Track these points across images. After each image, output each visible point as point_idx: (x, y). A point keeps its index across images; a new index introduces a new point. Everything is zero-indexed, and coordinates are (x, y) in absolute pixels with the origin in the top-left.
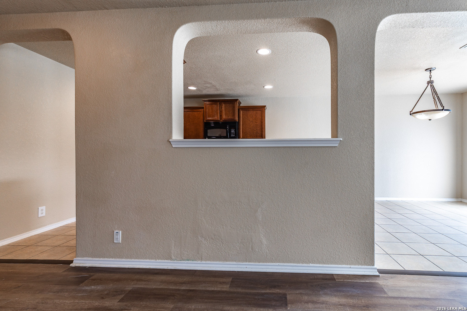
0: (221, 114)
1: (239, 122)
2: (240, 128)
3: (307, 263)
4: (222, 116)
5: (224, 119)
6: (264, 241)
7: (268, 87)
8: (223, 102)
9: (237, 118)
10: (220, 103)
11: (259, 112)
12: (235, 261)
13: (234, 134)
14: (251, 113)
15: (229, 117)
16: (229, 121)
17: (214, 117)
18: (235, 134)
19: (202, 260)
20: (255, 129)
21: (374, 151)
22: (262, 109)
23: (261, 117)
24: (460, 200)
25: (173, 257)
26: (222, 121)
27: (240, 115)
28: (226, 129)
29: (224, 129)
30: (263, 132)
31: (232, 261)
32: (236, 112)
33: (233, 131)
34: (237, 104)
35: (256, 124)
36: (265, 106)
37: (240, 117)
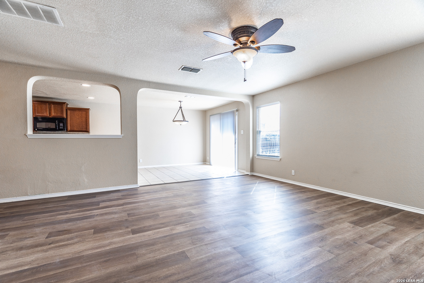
0: (50, 112)
1: (67, 119)
2: (68, 122)
3: (108, 187)
4: (51, 113)
5: (53, 115)
6: (86, 180)
7: (91, 98)
8: (52, 103)
9: (65, 115)
10: (49, 104)
11: (84, 113)
12: (70, 191)
13: (62, 127)
14: (77, 112)
15: (58, 115)
16: (58, 117)
17: (43, 114)
18: (64, 127)
19: (49, 193)
20: (81, 124)
21: (137, 140)
22: (86, 111)
23: (85, 116)
24: (205, 163)
25: (29, 194)
26: (51, 117)
27: (68, 113)
28: (55, 123)
29: (54, 123)
30: (87, 126)
31: (68, 191)
32: (64, 111)
33: (61, 125)
34: (65, 105)
35: (82, 120)
36: (89, 109)
37: (68, 115)
